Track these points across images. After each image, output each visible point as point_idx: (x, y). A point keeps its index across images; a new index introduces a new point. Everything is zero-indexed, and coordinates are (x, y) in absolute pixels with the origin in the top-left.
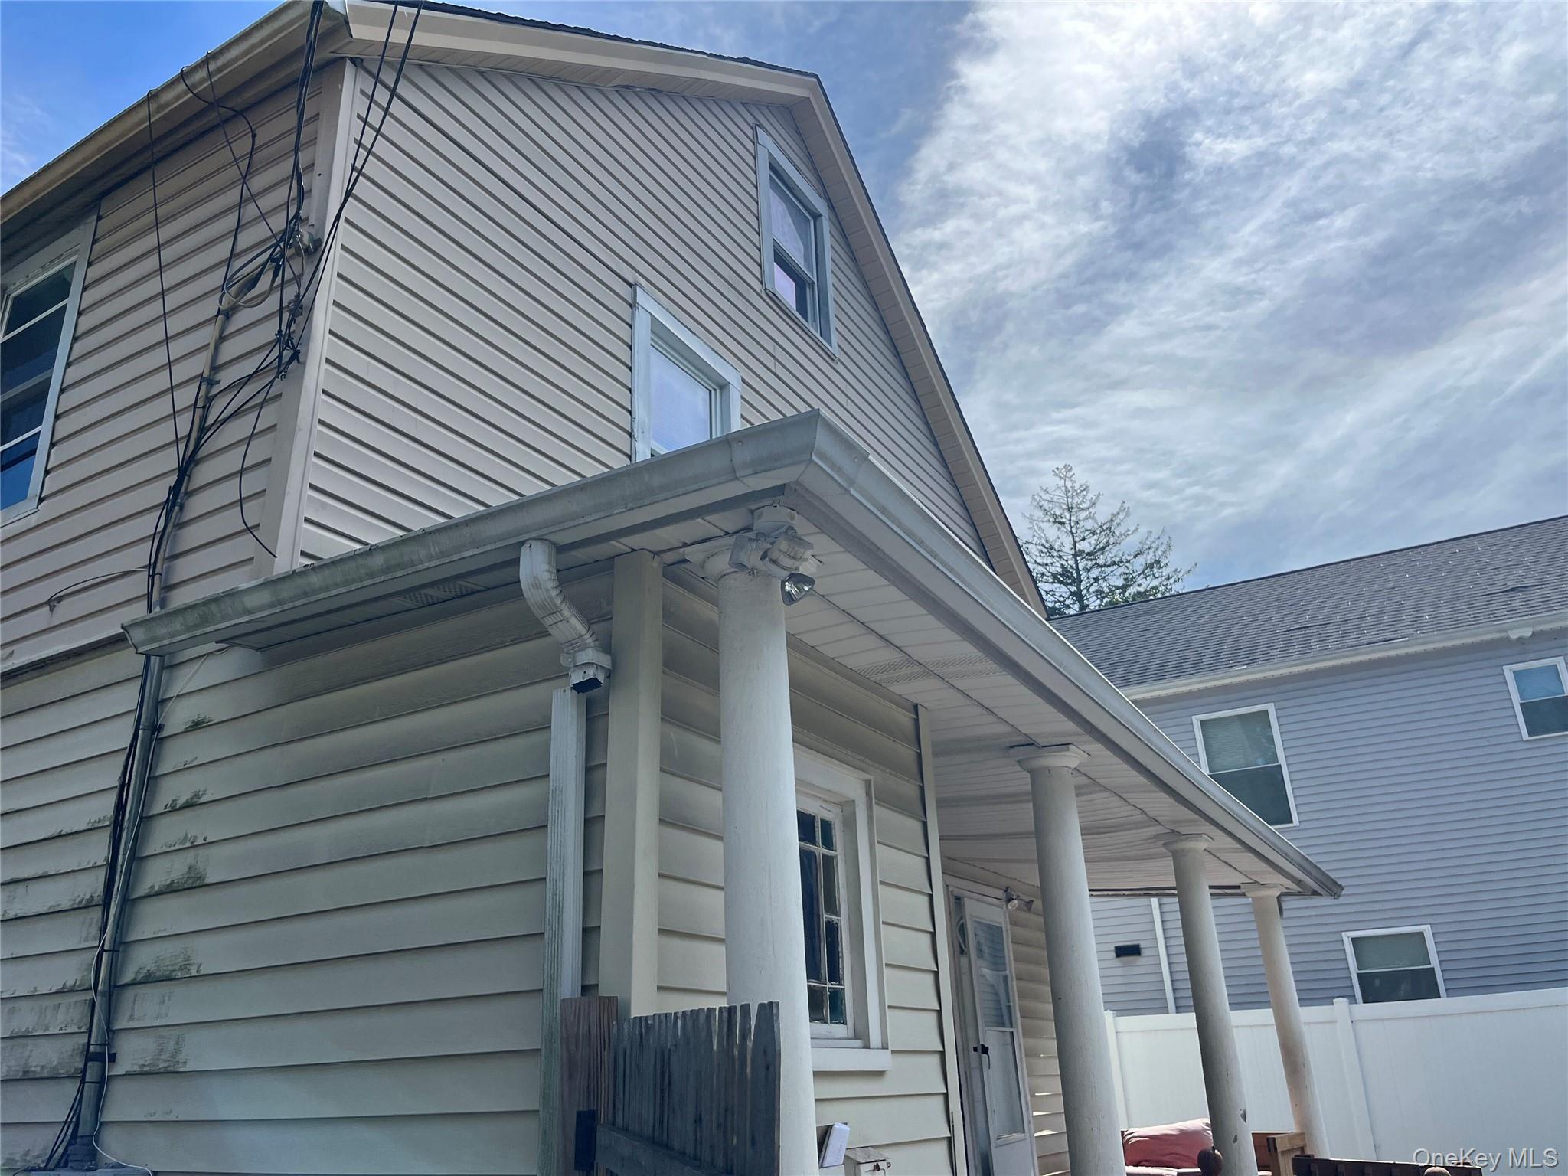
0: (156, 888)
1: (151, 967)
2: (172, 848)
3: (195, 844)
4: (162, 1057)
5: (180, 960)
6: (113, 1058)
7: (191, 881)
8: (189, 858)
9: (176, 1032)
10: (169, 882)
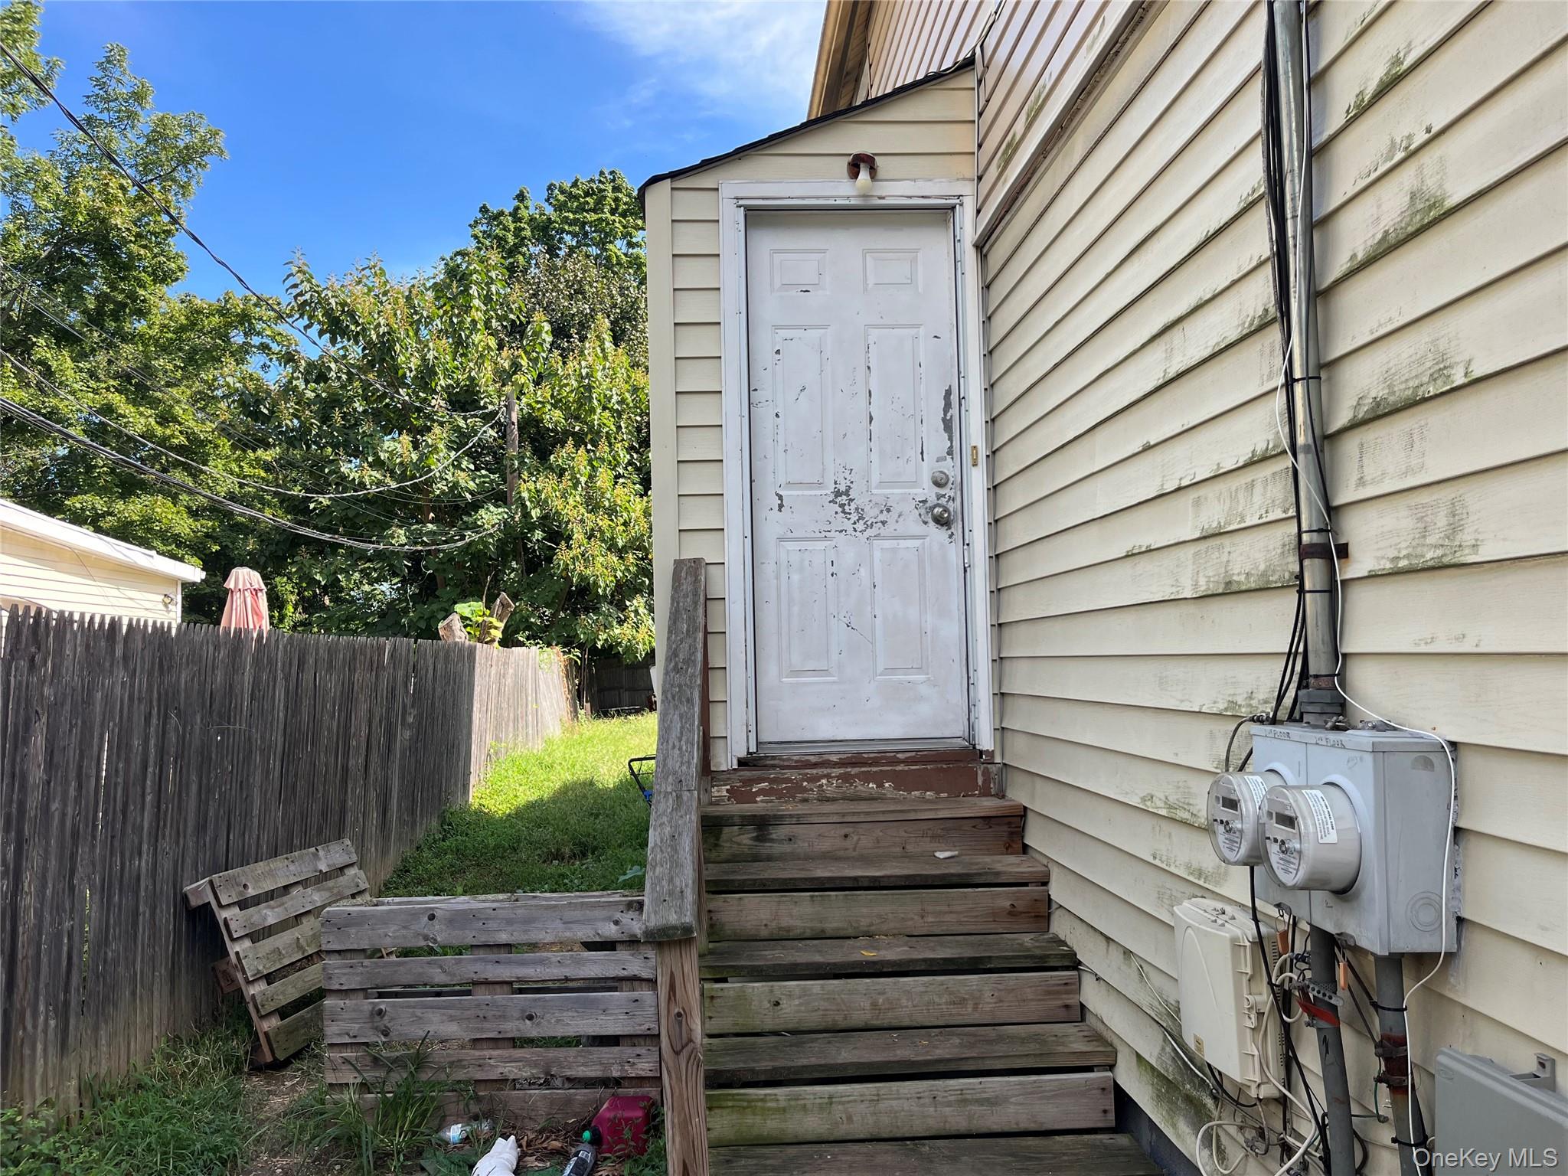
0: (1360, 256)
1: (1378, 391)
2: (1374, 176)
3: (1412, 147)
4: (1431, 540)
5: (1428, 364)
6: (1343, 551)
7: (1418, 217)
8: (1407, 178)
9: (1446, 494)
10: (1379, 236)
